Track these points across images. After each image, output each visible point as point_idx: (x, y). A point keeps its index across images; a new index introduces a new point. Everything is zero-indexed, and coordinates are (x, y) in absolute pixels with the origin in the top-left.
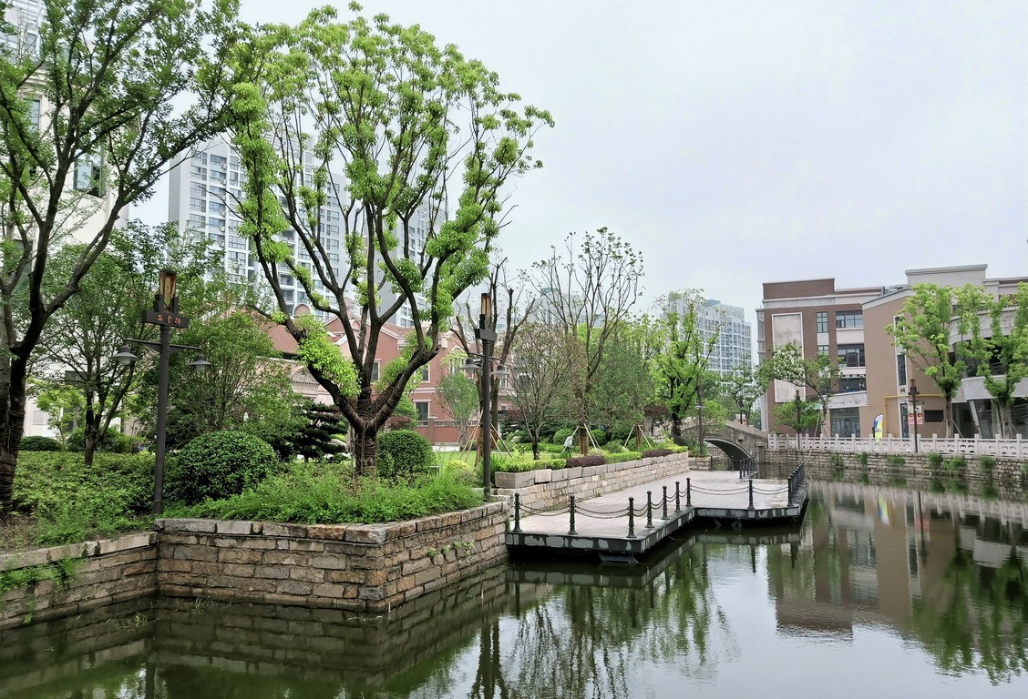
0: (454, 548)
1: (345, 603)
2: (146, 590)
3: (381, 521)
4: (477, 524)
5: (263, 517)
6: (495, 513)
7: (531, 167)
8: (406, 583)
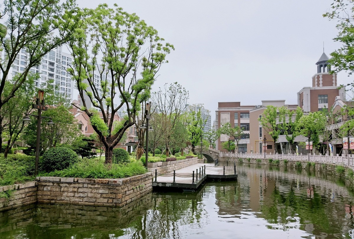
0: (139, 187)
1: (108, 204)
2: (33, 201)
4: (145, 179)
5: (77, 176)
6: (150, 176)
7: (165, 62)
8: (127, 198)
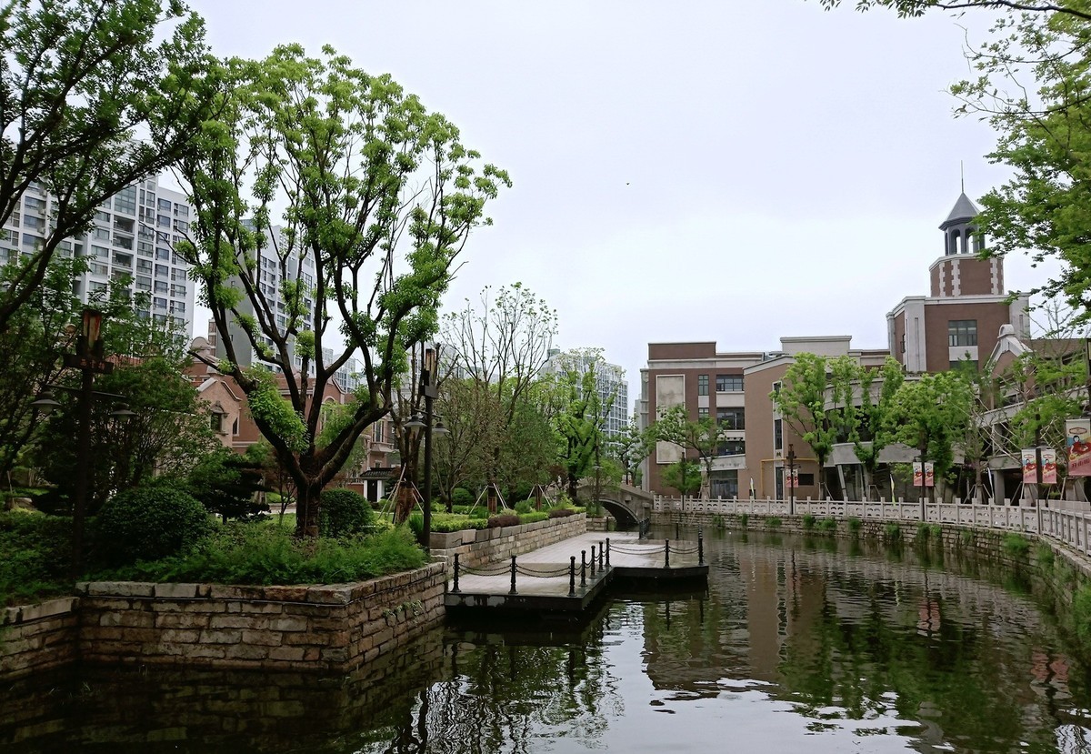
0: (404, 609)
1: (305, 665)
2: (67, 660)
3: (339, 582)
4: (422, 585)
6: (437, 573)
8: (366, 643)
